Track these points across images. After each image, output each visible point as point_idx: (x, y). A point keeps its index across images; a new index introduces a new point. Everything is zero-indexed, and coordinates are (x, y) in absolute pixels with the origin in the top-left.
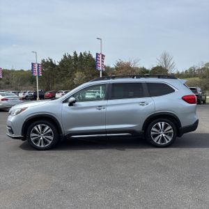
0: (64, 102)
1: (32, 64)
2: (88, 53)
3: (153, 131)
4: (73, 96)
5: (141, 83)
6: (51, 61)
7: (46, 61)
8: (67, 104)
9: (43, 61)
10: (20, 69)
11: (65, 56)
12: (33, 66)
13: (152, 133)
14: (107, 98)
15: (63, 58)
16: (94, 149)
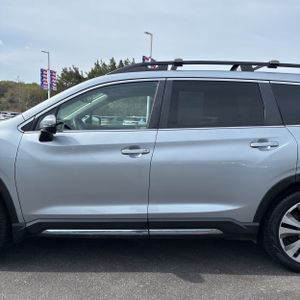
0: (26, 128)
1: (42, 71)
2: (131, 61)
3: (286, 226)
4: (55, 111)
5: (257, 83)
6: (77, 72)
7: (68, 70)
8: (35, 136)
9: (65, 71)
10: (31, 82)
11: (97, 65)
12: (42, 74)
13: (282, 231)
14: (155, 124)
15: (94, 67)
16: (112, 269)
